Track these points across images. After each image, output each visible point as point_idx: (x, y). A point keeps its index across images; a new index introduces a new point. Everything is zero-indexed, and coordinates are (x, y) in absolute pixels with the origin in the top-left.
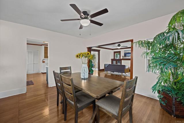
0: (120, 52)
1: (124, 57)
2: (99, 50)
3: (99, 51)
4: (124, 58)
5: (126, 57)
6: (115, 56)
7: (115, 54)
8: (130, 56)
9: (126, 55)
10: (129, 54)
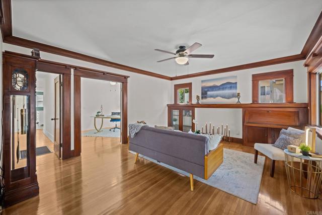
0: (190, 85)
1: (202, 98)
2: (126, 77)
3: (124, 80)
4: (201, 101)
5: (206, 97)
6: (179, 96)
7: (179, 91)
8: (217, 96)
9: (206, 94)
10: (216, 90)
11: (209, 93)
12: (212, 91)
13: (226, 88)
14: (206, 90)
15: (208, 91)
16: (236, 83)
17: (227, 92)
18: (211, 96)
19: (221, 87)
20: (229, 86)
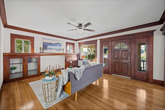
8: (53, 49)
9: (47, 47)
10: (52, 46)
11: (48, 47)
12: (50, 46)
13: (57, 45)
14: (46, 44)
15: (48, 45)
16: (61, 44)
17: (58, 47)
18: (50, 49)
19: (55, 45)
20: (58, 45)
